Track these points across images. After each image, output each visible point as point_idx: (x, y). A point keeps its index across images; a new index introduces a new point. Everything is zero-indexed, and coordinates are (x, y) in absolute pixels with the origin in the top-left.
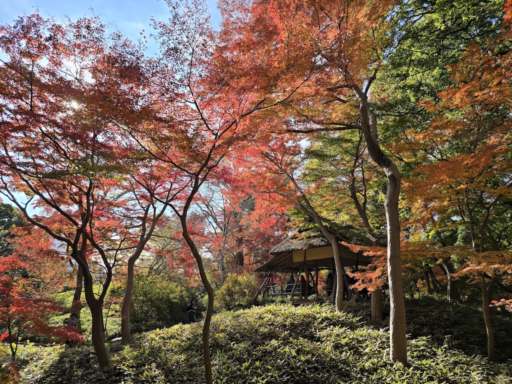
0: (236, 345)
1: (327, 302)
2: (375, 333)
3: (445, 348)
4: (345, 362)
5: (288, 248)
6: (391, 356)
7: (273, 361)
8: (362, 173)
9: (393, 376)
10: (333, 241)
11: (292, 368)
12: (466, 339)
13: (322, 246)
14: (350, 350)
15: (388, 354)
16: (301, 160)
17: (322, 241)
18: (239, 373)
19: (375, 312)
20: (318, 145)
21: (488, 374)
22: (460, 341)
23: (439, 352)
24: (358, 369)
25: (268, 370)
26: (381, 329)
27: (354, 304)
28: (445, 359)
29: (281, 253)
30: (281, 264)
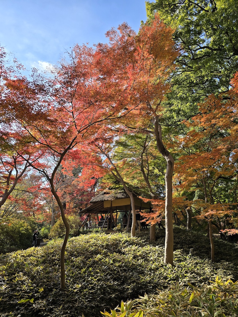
0: (75, 259)
1: (125, 231)
2: (154, 248)
3: (190, 255)
4: (140, 265)
5: (102, 199)
6: (165, 261)
7: (100, 267)
8: (146, 156)
9: (167, 272)
10: (131, 196)
11: (111, 271)
12: (199, 250)
13: (123, 198)
14: (142, 258)
15: (163, 260)
16: (112, 147)
17: (123, 195)
18: (79, 275)
19: (152, 236)
20: (123, 138)
21: (213, 269)
22: (197, 252)
23: (188, 258)
24: (148, 269)
25: (97, 273)
26: (156, 246)
27: (140, 232)
28: (192, 261)
29: (97, 202)
30: (95, 209)
